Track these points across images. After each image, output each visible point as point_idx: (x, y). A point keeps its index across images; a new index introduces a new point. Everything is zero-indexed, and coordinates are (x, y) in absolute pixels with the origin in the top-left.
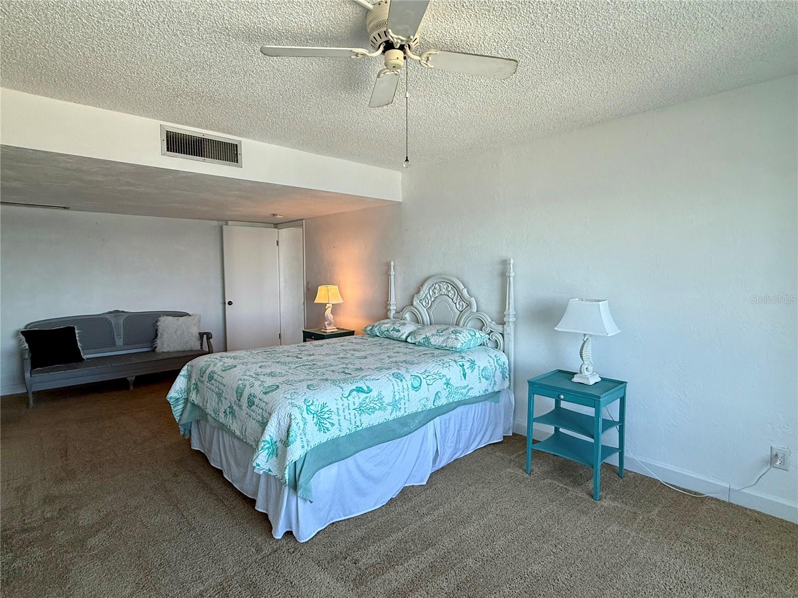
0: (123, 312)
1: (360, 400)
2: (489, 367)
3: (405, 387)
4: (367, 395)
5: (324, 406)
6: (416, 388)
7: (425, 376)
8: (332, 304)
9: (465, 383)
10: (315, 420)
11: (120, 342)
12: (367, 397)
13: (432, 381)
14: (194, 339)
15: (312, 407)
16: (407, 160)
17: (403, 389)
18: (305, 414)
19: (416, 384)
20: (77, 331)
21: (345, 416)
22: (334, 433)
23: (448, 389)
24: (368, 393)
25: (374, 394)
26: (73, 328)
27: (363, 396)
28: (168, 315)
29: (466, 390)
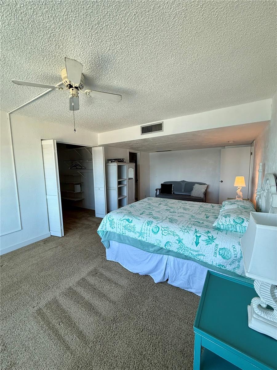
0: (185, 181)
1: (126, 224)
2: (232, 251)
3: (148, 229)
4: (129, 223)
5: (113, 219)
6: (154, 232)
7: (163, 229)
8: (242, 187)
9: (195, 248)
10: (110, 223)
11: (183, 190)
12: (129, 224)
13: (166, 234)
14: (202, 193)
15: (110, 218)
16: (75, 130)
17: (147, 229)
18: (107, 219)
19: (155, 230)
20: (173, 185)
21: (119, 227)
22: (114, 230)
23: (180, 245)
24: (130, 223)
25: (132, 224)
26: (172, 184)
27: (127, 223)
28: (198, 184)
29: (196, 253)
